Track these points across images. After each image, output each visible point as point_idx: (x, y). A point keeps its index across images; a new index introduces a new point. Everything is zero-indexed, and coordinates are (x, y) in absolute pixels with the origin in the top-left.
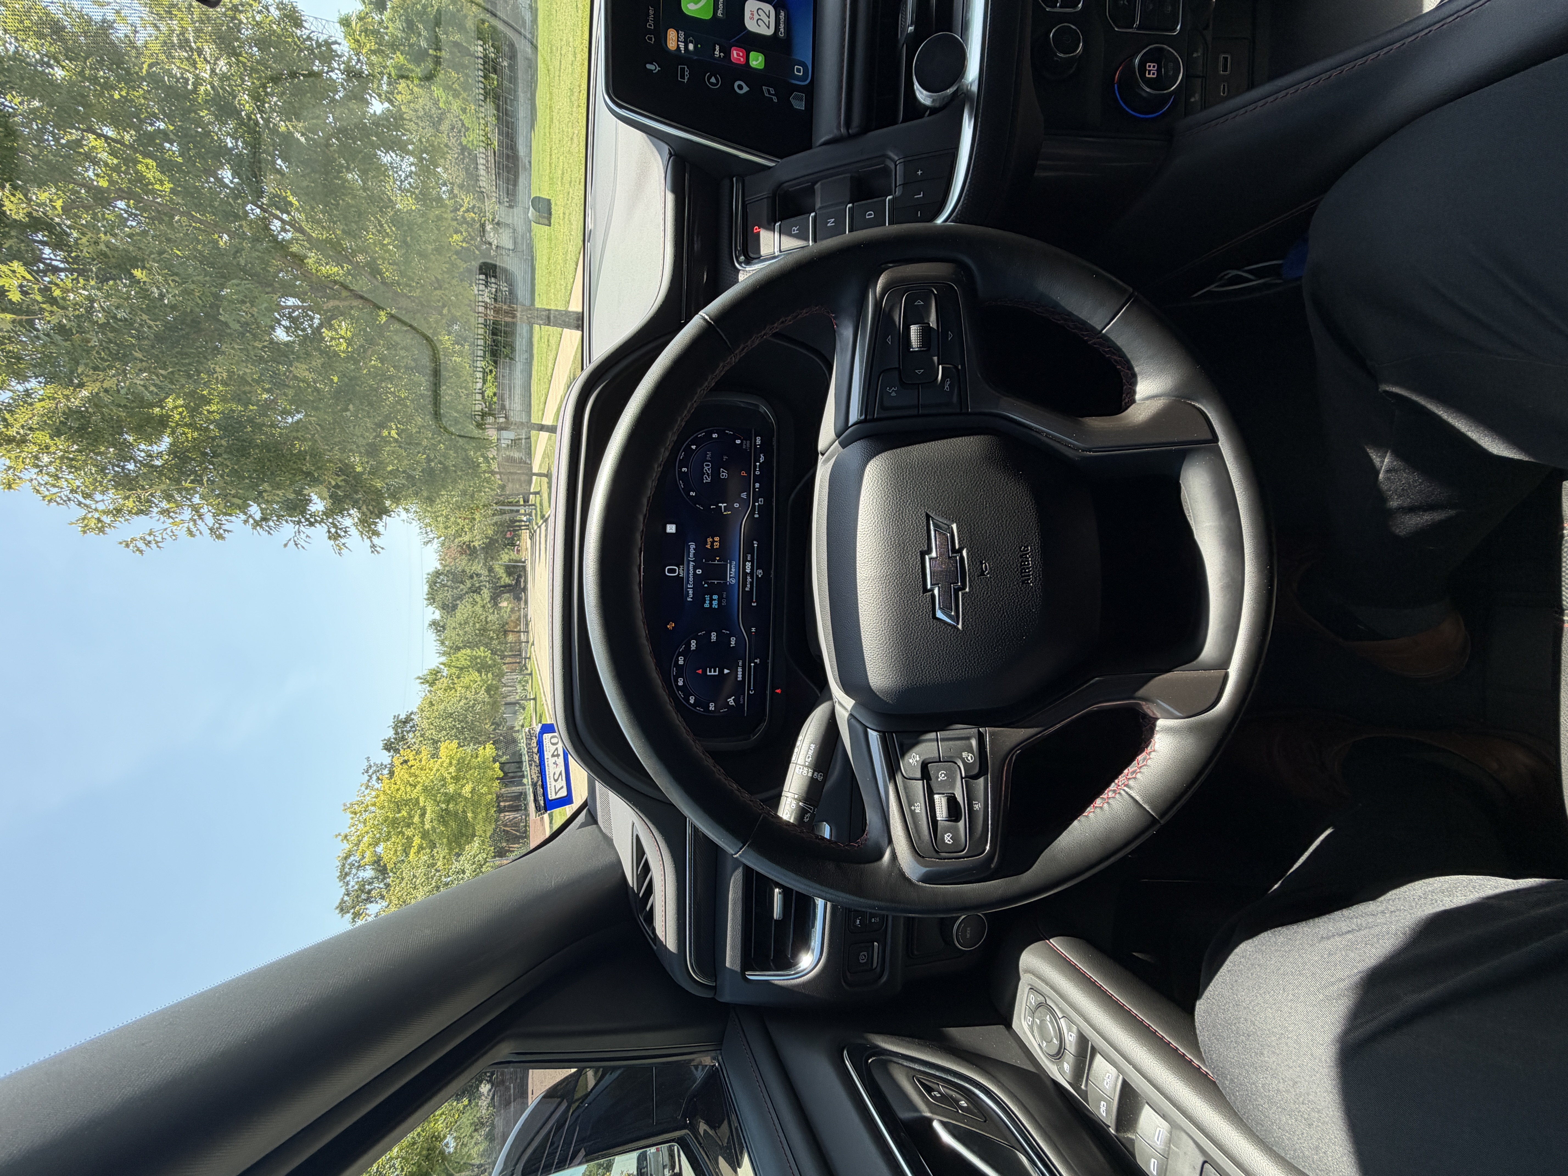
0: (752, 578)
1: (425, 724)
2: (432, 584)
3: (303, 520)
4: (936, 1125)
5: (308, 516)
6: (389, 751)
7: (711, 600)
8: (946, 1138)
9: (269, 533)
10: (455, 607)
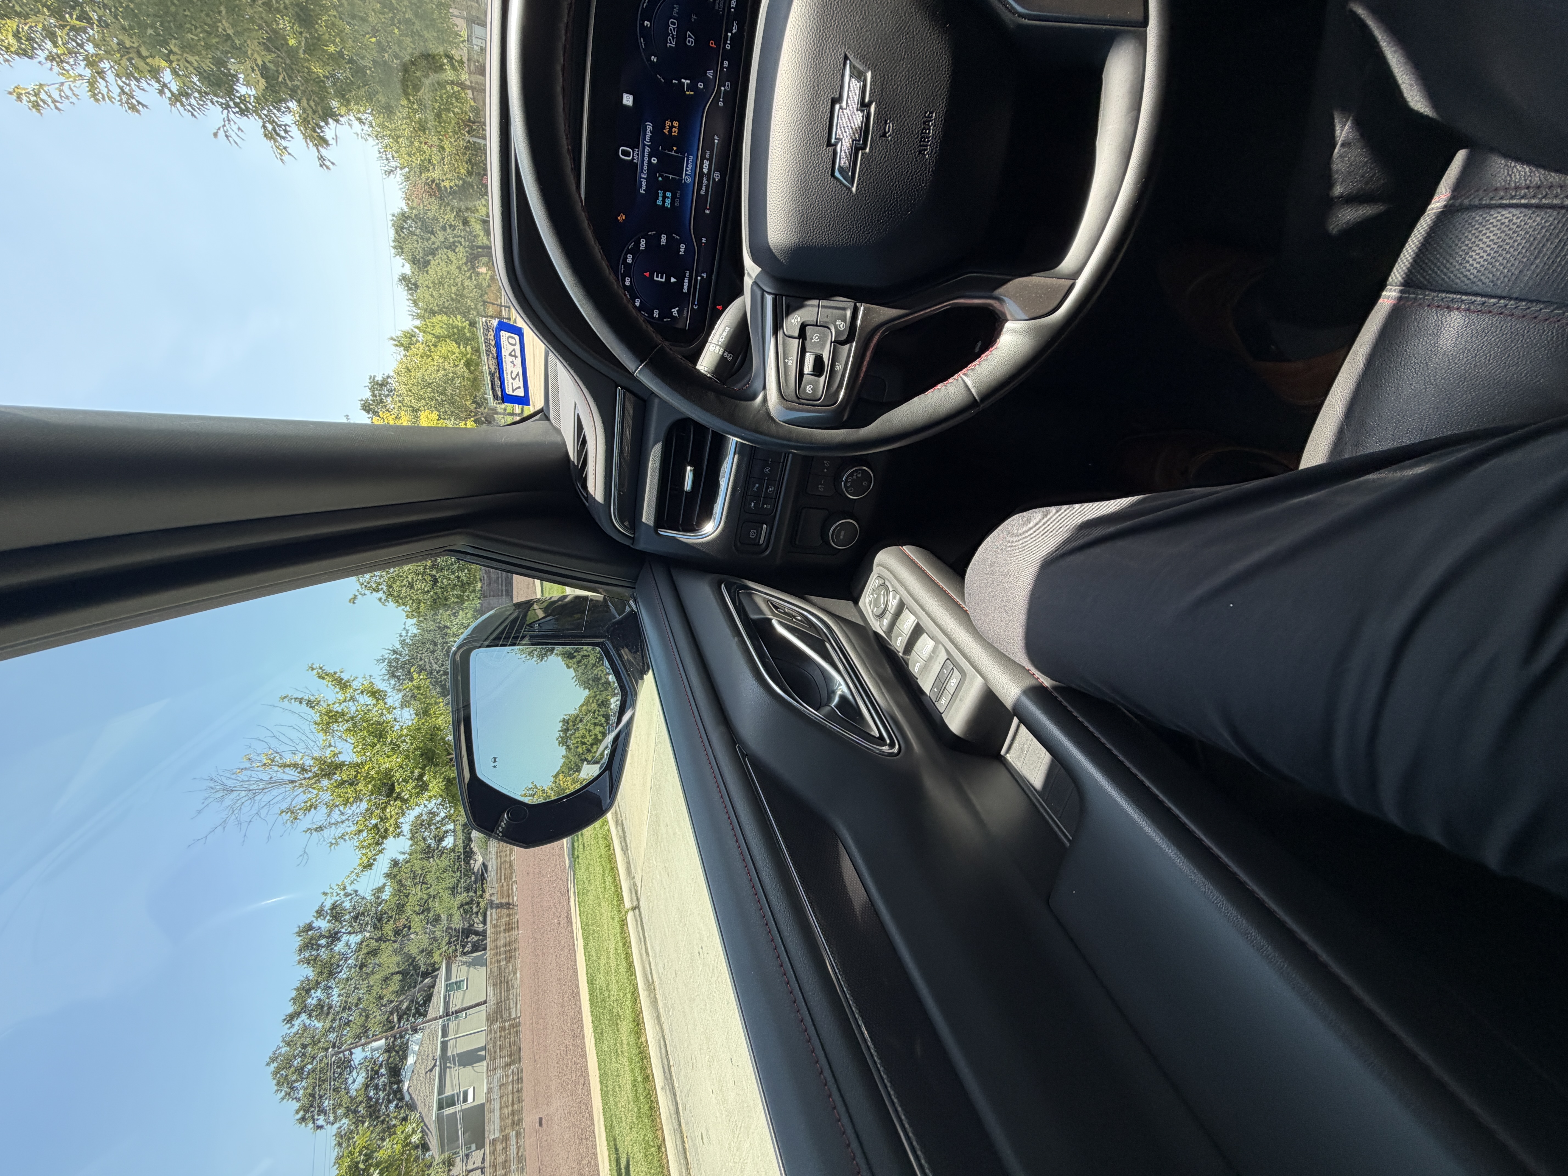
0: (708, 180)
1: (403, 389)
2: (399, 229)
3: (231, 104)
4: (775, 622)
5: (238, 100)
6: (368, 412)
7: (664, 197)
8: (781, 630)
9: (193, 115)
10: (427, 263)
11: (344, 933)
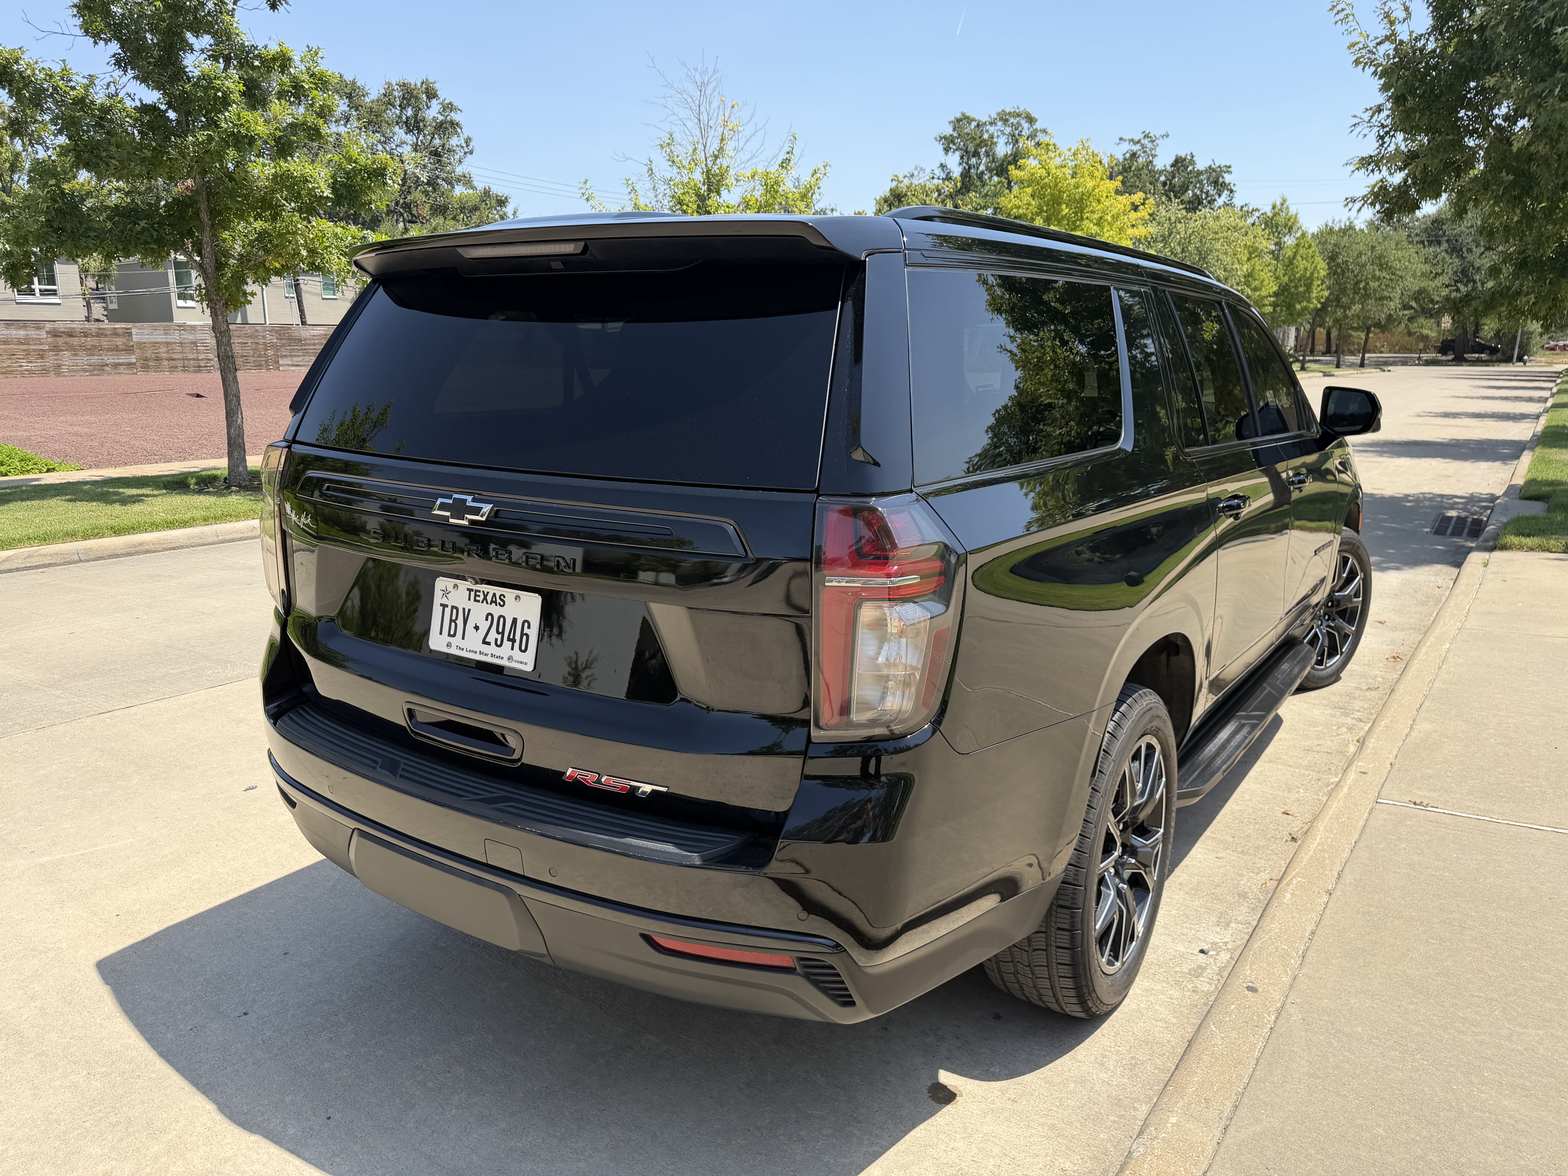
11: (417, 139)
